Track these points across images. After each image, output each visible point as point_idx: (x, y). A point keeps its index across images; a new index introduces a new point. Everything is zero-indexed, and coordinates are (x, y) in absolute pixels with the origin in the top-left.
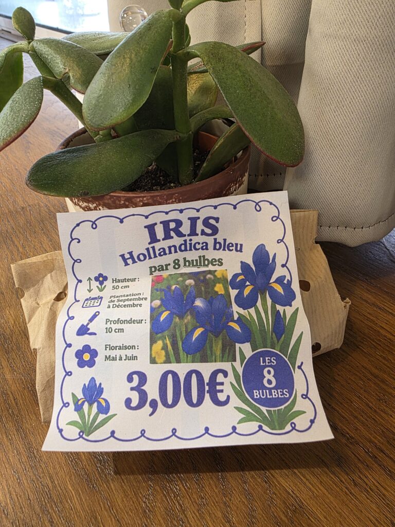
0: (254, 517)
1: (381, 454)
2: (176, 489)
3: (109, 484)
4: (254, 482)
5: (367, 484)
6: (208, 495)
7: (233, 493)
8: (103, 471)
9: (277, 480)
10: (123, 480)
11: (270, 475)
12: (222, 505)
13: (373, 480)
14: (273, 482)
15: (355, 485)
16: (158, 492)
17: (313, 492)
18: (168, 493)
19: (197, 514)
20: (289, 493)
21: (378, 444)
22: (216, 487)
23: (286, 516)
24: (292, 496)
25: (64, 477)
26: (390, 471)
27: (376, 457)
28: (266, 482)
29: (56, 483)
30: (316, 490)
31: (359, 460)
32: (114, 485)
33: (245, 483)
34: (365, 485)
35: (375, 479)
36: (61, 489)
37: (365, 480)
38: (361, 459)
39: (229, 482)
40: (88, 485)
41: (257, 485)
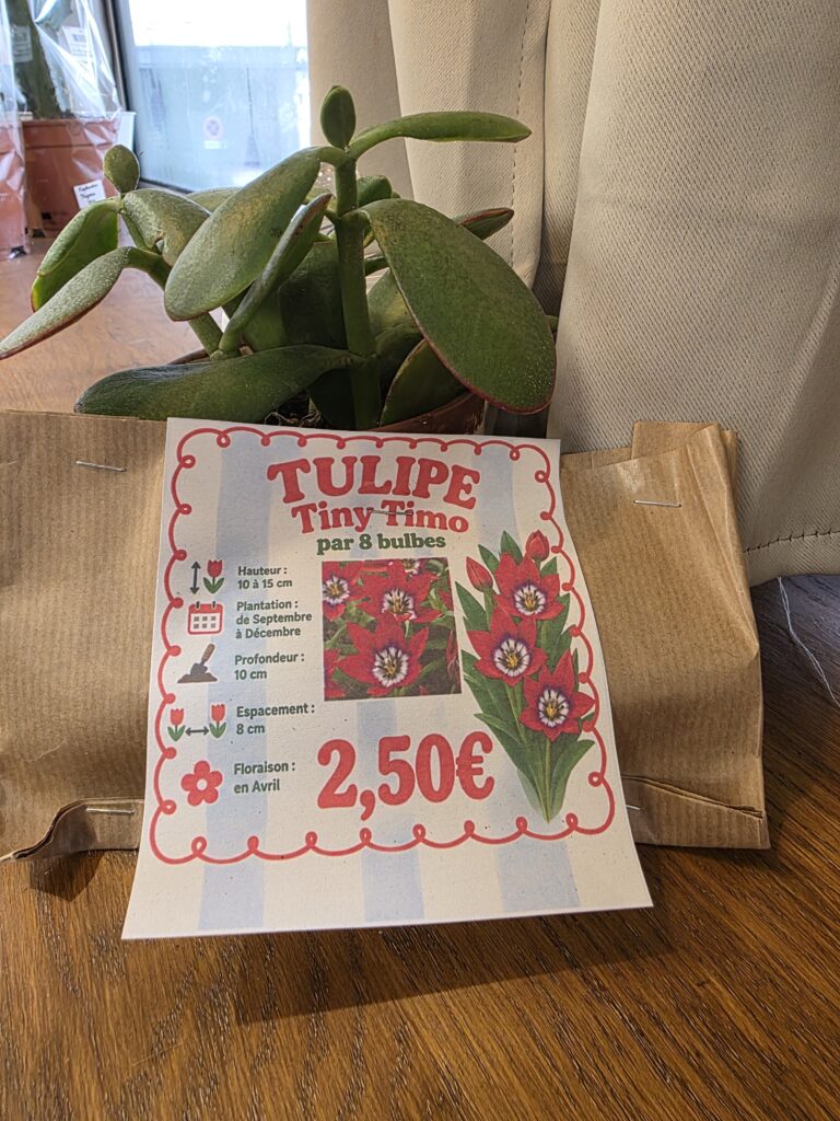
0: (356, 1102)
1: (656, 1031)
2: (223, 1021)
3: (104, 991)
4: (376, 1036)
5: (606, 1083)
6: (278, 1043)
7: (328, 1049)
8: (100, 966)
9: (423, 1041)
10: (129, 987)
11: (413, 1030)
12: (300, 1068)
13: (622, 1077)
14: (414, 1043)
15: (582, 1079)
16: (188, 1020)
17: (489, 1077)
18: (205, 1024)
19: (248, 1074)
20: (439, 1071)
21: (655, 1008)
22: (299, 1032)
23: (420, 1112)
24: (444, 1078)
25: (28, 963)
26: (664, 1065)
27: (643, 1035)
28: (400, 1041)
29: (11, 969)
30: (498, 1074)
31: (606, 1033)
32: (111, 995)
33: (358, 1034)
34: (602, 1083)
35: (627, 1075)
36: (16, 983)
37: (606, 1073)
38: (608, 1030)
39: (327, 1028)
40: (65, 985)
41: (379, 1041)
